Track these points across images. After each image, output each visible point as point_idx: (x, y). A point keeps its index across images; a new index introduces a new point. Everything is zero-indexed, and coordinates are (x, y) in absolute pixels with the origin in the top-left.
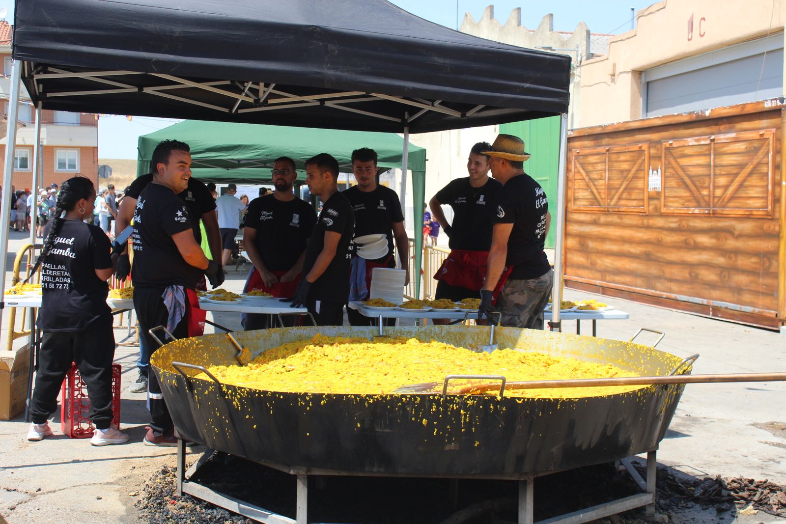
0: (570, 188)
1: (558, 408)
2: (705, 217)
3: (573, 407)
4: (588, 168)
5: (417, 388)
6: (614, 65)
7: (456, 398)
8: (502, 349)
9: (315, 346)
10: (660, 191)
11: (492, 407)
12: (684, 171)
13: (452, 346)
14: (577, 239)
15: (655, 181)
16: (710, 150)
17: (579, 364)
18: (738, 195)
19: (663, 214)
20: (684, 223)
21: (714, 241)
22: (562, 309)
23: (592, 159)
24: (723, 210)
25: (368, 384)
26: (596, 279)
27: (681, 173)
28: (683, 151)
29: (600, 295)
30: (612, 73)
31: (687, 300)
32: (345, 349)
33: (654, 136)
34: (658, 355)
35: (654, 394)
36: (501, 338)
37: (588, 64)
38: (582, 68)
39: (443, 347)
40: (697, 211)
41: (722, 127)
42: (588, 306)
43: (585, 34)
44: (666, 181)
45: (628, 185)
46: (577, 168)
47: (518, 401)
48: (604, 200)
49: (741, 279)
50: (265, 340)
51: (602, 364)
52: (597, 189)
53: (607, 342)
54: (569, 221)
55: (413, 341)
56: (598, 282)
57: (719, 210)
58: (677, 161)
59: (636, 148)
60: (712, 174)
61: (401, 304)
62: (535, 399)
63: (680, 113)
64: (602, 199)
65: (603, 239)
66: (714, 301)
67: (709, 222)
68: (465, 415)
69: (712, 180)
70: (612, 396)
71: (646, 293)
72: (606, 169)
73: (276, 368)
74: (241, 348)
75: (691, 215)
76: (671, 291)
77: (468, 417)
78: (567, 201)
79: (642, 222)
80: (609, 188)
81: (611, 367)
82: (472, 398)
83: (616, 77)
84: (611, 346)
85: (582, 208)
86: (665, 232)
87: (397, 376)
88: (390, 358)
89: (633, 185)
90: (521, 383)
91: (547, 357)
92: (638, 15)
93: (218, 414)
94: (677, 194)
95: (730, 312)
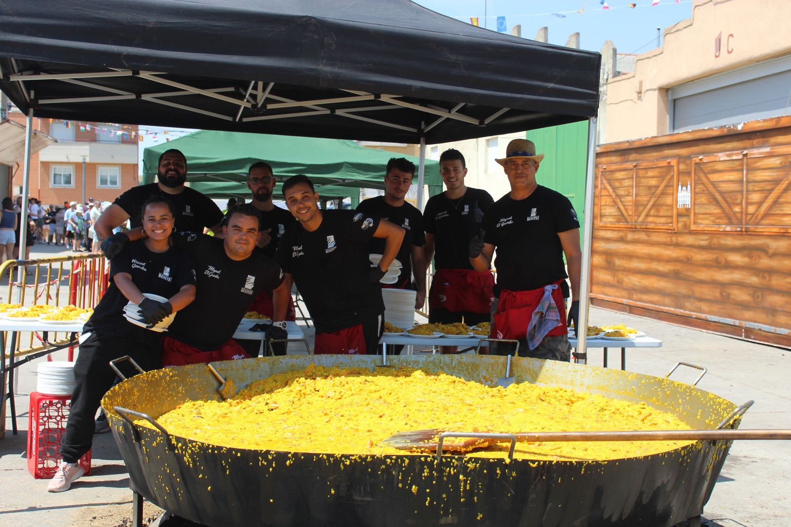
0: (596, 205)
1: (582, 472)
2: (737, 234)
3: (601, 471)
4: (614, 184)
5: (414, 438)
6: (641, 83)
7: (453, 460)
8: (520, 383)
9: (306, 379)
10: (690, 207)
11: (498, 471)
12: (715, 187)
13: (462, 380)
14: (604, 257)
15: (684, 197)
16: (742, 165)
17: (607, 402)
18: (773, 212)
19: (693, 232)
20: (715, 241)
21: (746, 260)
22: (588, 335)
23: (619, 175)
24: (757, 228)
25: (357, 430)
26: (623, 297)
27: (712, 189)
28: (714, 166)
29: (627, 314)
30: (638, 90)
31: (717, 321)
32: (339, 383)
33: (683, 151)
34: (699, 394)
35: (700, 451)
36: (519, 370)
37: (614, 82)
38: (609, 86)
39: (452, 381)
40: (728, 229)
41: (755, 141)
42: (617, 333)
43: (611, 52)
44: (696, 198)
45: (655, 202)
46: (603, 184)
47: (531, 464)
48: (631, 217)
49: (776, 300)
50: (252, 370)
51: (634, 402)
52: (624, 206)
53: (640, 377)
54: (595, 238)
55: (418, 374)
56: (625, 301)
57: (752, 228)
58: (707, 177)
59: (664, 163)
60: (745, 190)
61: (409, 329)
62: (552, 461)
63: (710, 127)
64: (629, 215)
65: (630, 256)
66: (747, 323)
67: (742, 240)
68: (465, 481)
69: (744, 196)
70: (650, 457)
71: (675, 313)
72: (633, 184)
73: (259, 405)
74: (223, 381)
75: (721, 232)
76: (701, 311)
77: (469, 484)
78: (594, 218)
79: (671, 240)
80: (637, 204)
81: (643, 406)
82: (473, 460)
83: (643, 95)
84: (643, 381)
85: (608, 225)
86: (695, 250)
87: (394, 418)
88: (390, 394)
89: (661, 201)
90: (537, 435)
91: (571, 393)
92: (664, 33)
93: (168, 471)
94: (708, 211)
95: (764, 333)
